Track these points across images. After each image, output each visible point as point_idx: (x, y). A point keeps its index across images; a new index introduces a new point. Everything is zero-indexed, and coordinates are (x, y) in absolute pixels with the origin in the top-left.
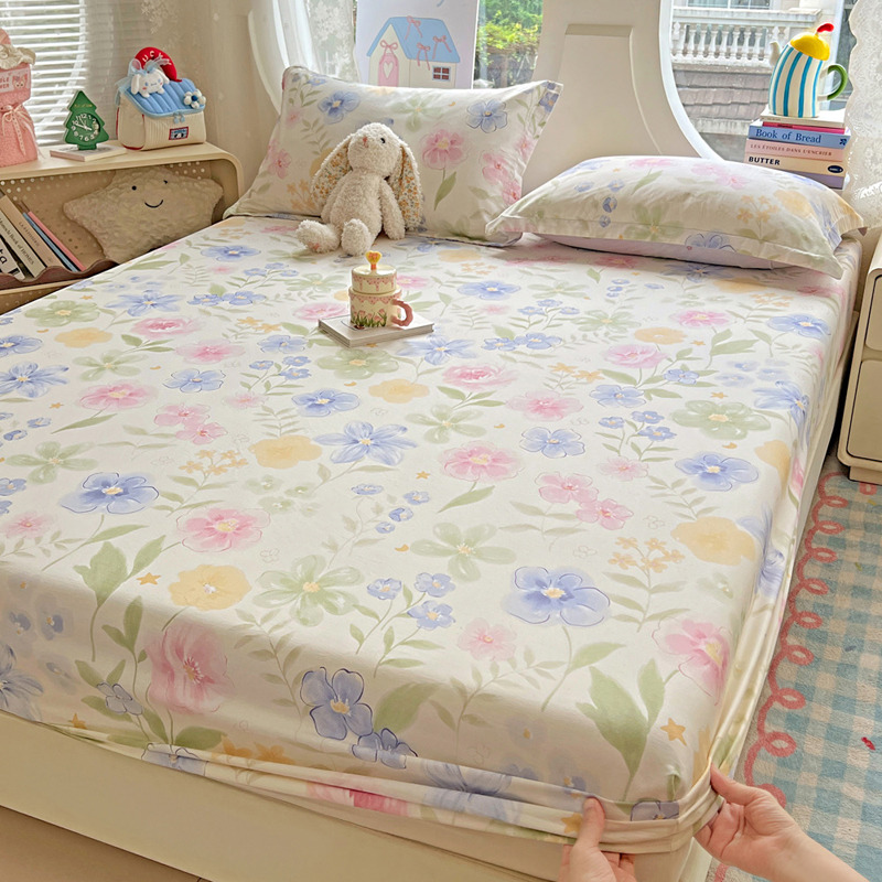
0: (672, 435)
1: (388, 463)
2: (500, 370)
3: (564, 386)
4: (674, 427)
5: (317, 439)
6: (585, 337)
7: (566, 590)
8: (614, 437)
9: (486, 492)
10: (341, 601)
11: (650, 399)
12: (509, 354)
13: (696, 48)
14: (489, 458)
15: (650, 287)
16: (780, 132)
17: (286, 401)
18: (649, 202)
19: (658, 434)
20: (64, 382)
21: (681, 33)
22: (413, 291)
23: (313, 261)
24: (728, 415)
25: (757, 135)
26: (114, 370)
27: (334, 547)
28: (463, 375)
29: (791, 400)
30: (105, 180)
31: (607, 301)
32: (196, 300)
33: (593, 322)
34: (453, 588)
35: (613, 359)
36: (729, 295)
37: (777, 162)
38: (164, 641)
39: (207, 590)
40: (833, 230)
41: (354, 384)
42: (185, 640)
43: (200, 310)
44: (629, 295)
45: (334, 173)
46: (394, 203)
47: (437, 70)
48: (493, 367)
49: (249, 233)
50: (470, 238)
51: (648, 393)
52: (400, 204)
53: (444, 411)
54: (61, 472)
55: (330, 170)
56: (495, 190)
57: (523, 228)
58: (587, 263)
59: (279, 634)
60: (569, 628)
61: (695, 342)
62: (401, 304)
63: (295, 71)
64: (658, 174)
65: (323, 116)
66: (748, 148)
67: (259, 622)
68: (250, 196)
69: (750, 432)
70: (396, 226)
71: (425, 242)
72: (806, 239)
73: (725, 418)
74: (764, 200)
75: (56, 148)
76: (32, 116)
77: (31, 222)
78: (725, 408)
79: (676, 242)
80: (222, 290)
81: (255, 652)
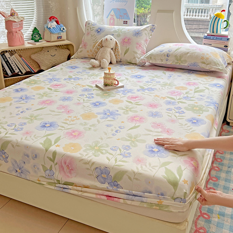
0: (184, 113)
1: (114, 119)
2: (141, 96)
3: (157, 100)
4: (185, 111)
5: (96, 113)
6: (162, 88)
7: (159, 149)
8: (170, 113)
9: (138, 126)
10: (104, 151)
11: (179, 104)
12: (143, 93)
13: (190, 14)
14: (139, 118)
15: (179, 76)
16: (212, 37)
17: (88, 104)
18: (178, 55)
19: (181, 112)
20: (34, 99)
21: (186, 10)
22: (119, 77)
23: (94, 70)
24: (198, 108)
25: (206, 38)
26: (46, 96)
27: (102, 139)
28: (132, 98)
29: (214, 104)
30: (41, 50)
31: (168, 79)
32: (65, 79)
33: (164, 85)
34: (131, 149)
35: (169, 94)
36: (198, 78)
37: (211, 45)
38: (62, 160)
39: (72, 148)
40: (225, 62)
41: (105, 100)
42: (67, 160)
43: (66, 82)
44: (173, 78)
45: (98, 48)
46: (114, 55)
47: (124, 21)
48: (139, 96)
49: (77, 63)
50: (133, 64)
51: (178, 102)
52: (115, 55)
53: (128, 106)
54: (35, 121)
55: (97, 47)
56: (139, 52)
57: (146, 61)
58: (163, 70)
59: (89, 159)
60: (160, 158)
61: (190, 90)
62: (116, 80)
63: (88, 22)
64: (181, 48)
65: (96, 33)
66: (203, 41)
67: (85, 156)
68: (77, 53)
69: (204, 112)
70: (114, 61)
71: (121, 65)
72: (218, 64)
73: (198, 109)
74: (207, 54)
75: (29, 41)
76: (23, 33)
77: (23, 60)
78: (198, 106)
79: (185, 65)
80: (72, 77)
81: (84, 163)
